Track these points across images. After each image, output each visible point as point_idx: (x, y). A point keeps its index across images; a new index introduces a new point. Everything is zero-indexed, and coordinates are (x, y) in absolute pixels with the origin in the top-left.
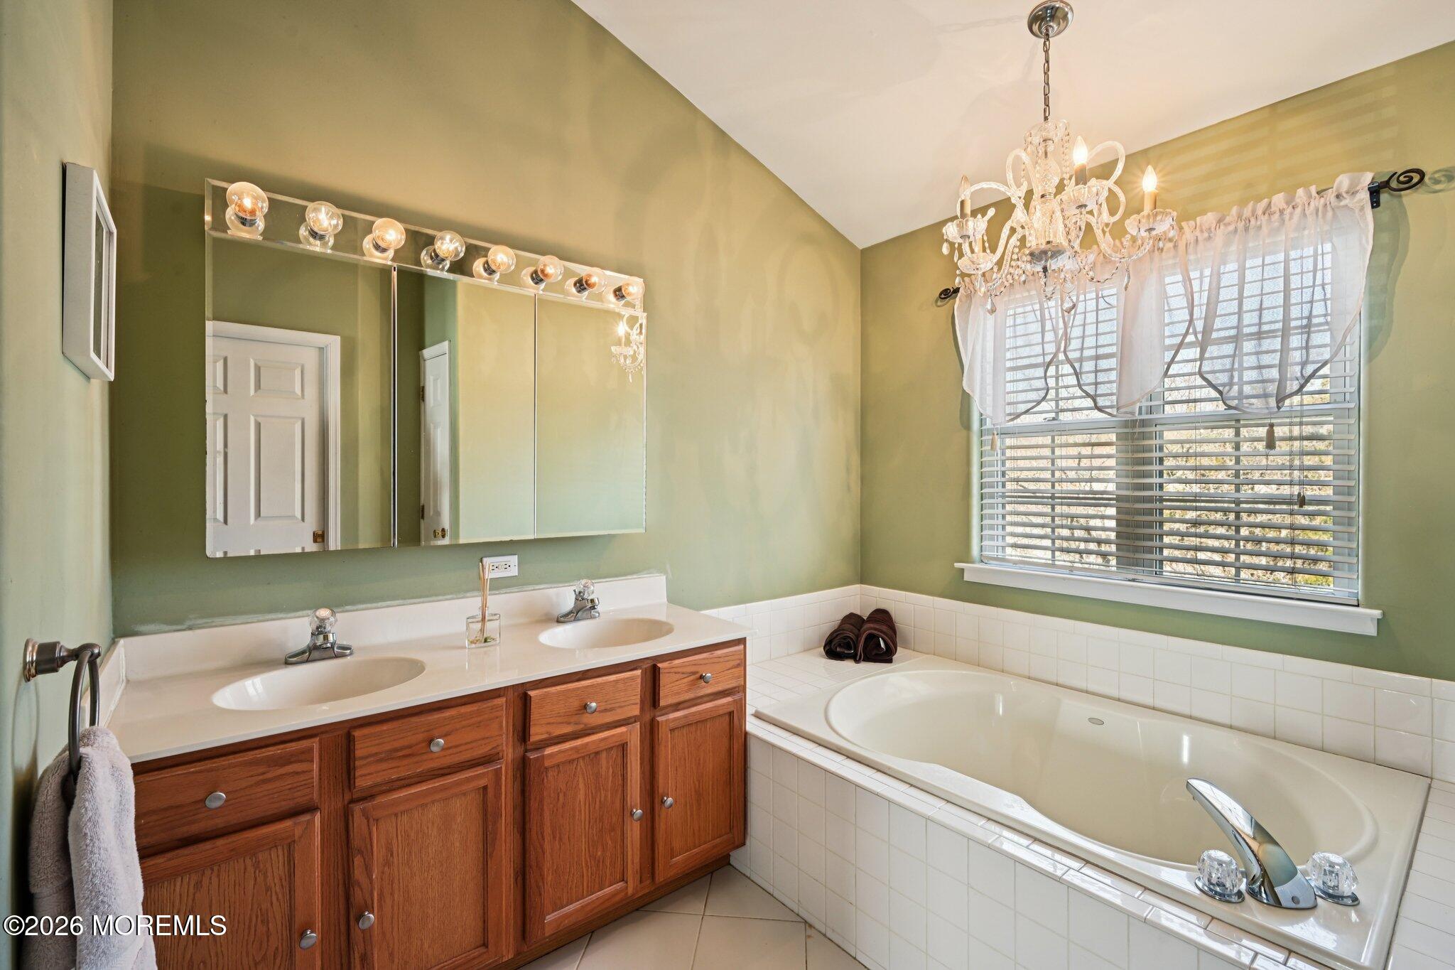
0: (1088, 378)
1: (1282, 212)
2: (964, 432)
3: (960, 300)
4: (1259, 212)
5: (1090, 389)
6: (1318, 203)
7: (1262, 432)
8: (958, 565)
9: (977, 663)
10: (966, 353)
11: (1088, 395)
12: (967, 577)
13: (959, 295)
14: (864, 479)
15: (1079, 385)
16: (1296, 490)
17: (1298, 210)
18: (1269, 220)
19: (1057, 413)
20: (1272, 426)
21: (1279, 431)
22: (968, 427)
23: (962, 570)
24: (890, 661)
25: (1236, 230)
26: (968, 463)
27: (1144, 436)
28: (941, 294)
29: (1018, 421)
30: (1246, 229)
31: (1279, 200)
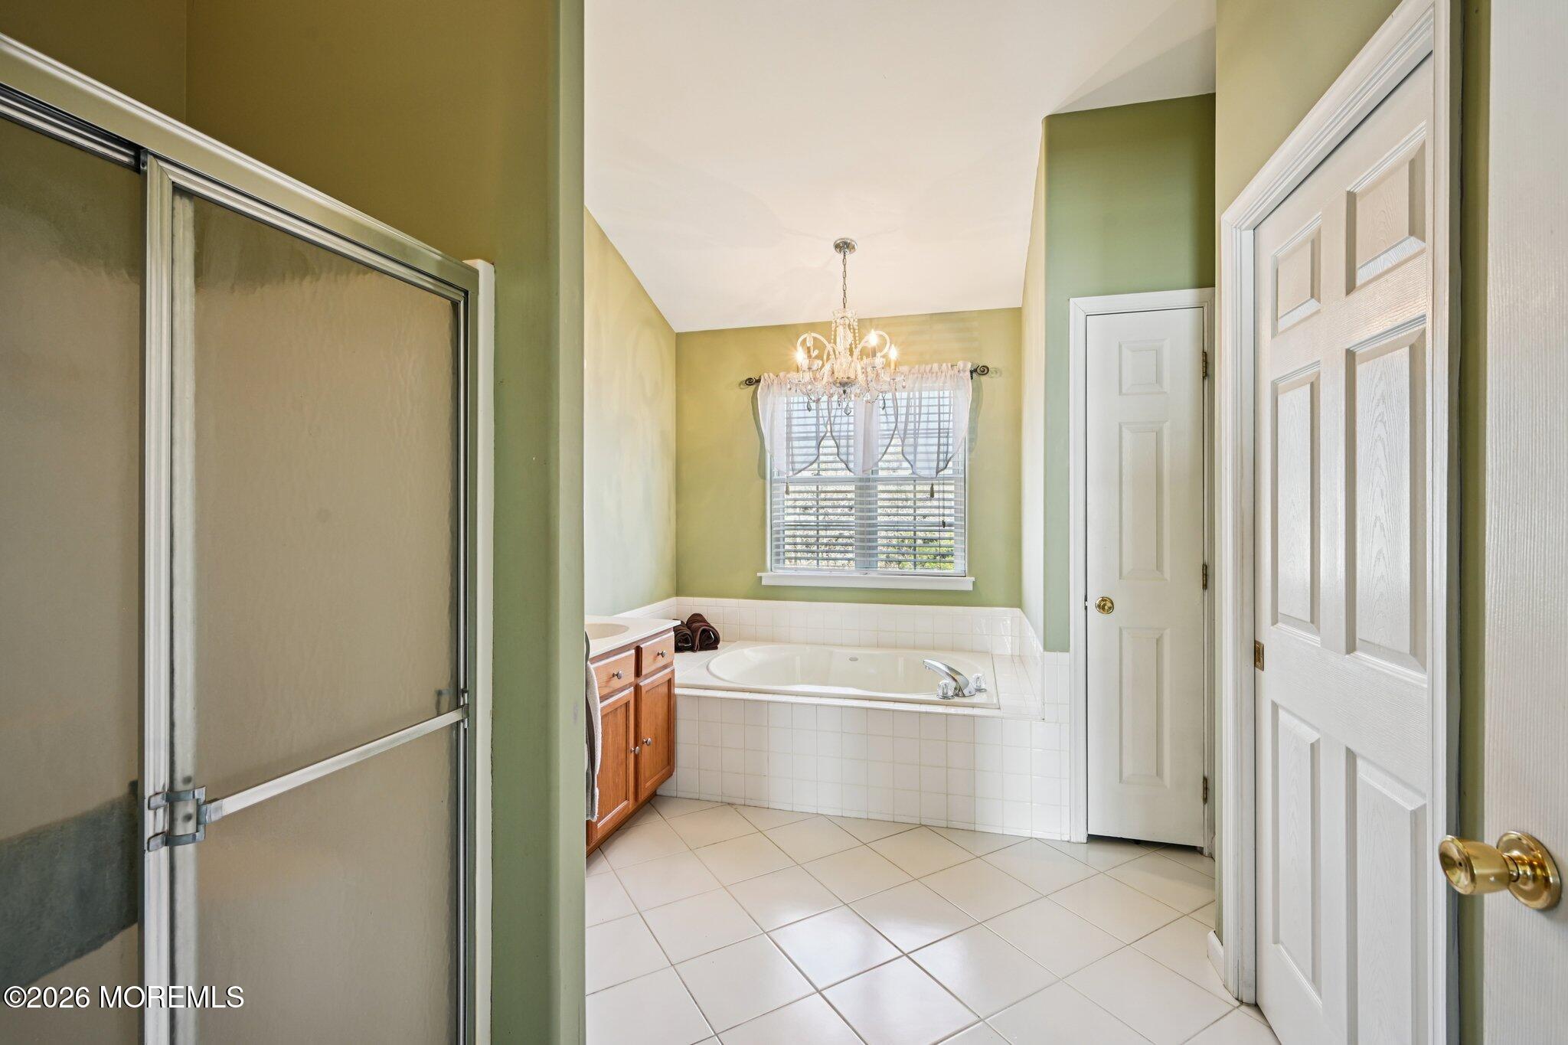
0: (843, 450)
1: (937, 373)
2: (762, 480)
3: (762, 389)
4: (928, 371)
5: (844, 457)
6: (950, 372)
7: (928, 488)
8: (759, 574)
9: (772, 640)
10: (765, 428)
11: (842, 461)
12: (764, 583)
13: (761, 384)
14: (678, 514)
15: (838, 454)
16: (941, 518)
17: (944, 374)
18: (932, 377)
19: (819, 471)
20: (932, 485)
21: (936, 488)
22: (764, 477)
23: (761, 578)
24: (716, 648)
25: (917, 377)
26: (765, 504)
27: (868, 488)
28: (746, 381)
29: (799, 475)
30: (922, 377)
31: (935, 366)
